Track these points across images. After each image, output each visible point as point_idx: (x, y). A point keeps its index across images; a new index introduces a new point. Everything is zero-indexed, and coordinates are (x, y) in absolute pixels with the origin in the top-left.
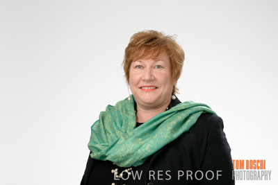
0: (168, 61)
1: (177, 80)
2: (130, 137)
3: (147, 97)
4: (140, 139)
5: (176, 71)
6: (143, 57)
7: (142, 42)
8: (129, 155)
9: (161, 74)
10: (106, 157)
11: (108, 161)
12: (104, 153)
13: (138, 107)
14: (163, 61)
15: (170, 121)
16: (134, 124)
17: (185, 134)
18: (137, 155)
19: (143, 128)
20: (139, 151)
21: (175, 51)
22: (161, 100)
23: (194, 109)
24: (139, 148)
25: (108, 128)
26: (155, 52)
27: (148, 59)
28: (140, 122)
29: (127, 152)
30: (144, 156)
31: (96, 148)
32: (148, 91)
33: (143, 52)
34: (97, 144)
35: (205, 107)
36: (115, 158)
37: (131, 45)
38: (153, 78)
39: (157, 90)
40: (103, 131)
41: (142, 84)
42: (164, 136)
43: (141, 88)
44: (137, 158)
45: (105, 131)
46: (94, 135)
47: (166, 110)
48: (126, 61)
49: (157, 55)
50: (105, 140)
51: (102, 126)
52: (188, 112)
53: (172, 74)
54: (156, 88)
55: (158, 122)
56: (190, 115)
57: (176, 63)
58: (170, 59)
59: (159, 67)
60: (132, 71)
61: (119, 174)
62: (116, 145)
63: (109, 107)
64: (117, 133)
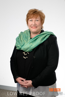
0: (40, 19)
1: (43, 24)
2: (28, 42)
3: (33, 30)
4: (31, 43)
5: (43, 22)
6: (32, 17)
7: (32, 13)
8: (28, 48)
9: (38, 23)
10: (21, 49)
12: (20, 48)
13: (31, 33)
14: (39, 18)
16: (30, 38)
17: (45, 41)
19: (32, 39)
20: (31, 47)
21: (42, 16)
22: (38, 31)
23: (48, 34)
24: (31, 46)
25: (22, 39)
26: (36, 16)
27: (34, 18)
29: (28, 47)
30: (33, 48)
32: (34, 28)
33: (32, 16)
34: (18, 45)
35: (52, 33)
36: (24, 49)
37: (28, 14)
38: (35, 24)
40: (20, 41)
41: (32, 26)
42: (39, 42)
43: (32, 27)
44: (31, 49)
45: (21, 40)
46: (17, 41)
47: (40, 34)
48: (27, 19)
49: (37, 17)
50: (21, 43)
51: (20, 39)
52: (46, 34)
53: (41, 23)
54: (37, 27)
55: (37, 38)
56: (47, 35)
57: (42, 19)
58: (41, 18)
59: (37, 20)
60: (29, 22)
61: (25, 54)
62: (24, 45)
63: (22, 32)
64: (25, 41)
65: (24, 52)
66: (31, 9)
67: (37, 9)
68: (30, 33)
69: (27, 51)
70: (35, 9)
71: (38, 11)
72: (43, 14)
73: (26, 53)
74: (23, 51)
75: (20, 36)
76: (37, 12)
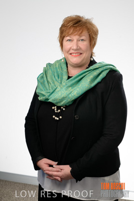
0: (88, 36)
1: (93, 48)
2: (64, 86)
3: (74, 60)
4: (70, 88)
5: (93, 43)
6: (72, 34)
7: (71, 24)
8: (63, 98)
9: (84, 45)
10: (48, 99)
11: (50, 102)
12: (47, 97)
13: (68, 65)
14: (85, 36)
15: (89, 76)
16: (66, 77)
17: (99, 83)
18: (69, 98)
19: (72, 80)
20: (70, 95)
21: (93, 30)
22: (84, 62)
23: (105, 68)
24: (70, 93)
25: (49, 80)
26: (79, 30)
27: (75, 35)
28: (70, 76)
29: (63, 96)
30: (73, 99)
31: (42, 94)
32: (75, 56)
33: (72, 30)
34: (42, 90)
35: (112, 67)
36: (54, 100)
37: (63, 26)
38: (79, 48)
39: (82, 55)
40: (46, 82)
41: (71, 51)
42: (85, 85)
43: (71, 54)
44: (69, 100)
45: (48, 82)
46: (39, 84)
47: (87, 68)
48: (61, 37)
49: (81, 33)
50: (47, 87)
51: (45, 78)
52: (101, 70)
53: (91, 45)
54: (81, 54)
55: (82, 76)
56: (102, 71)
57: (93, 37)
58: (90, 35)
59: (82, 40)
60: (65, 43)
61: (57, 110)
62: (55, 92)
63: (49, 65)
64: (56, 83)
65: (56, 107)
66: (69, 15)
67: (81, 15)
68: (67, 67)
69: (62, 103)
70: (76, 16)
71: (83, 20)
72: (94, 27)
73: (59, 108)
74: (52, 104)
75: (45, 71)
76: (81, 22)
